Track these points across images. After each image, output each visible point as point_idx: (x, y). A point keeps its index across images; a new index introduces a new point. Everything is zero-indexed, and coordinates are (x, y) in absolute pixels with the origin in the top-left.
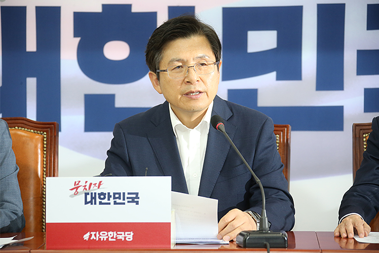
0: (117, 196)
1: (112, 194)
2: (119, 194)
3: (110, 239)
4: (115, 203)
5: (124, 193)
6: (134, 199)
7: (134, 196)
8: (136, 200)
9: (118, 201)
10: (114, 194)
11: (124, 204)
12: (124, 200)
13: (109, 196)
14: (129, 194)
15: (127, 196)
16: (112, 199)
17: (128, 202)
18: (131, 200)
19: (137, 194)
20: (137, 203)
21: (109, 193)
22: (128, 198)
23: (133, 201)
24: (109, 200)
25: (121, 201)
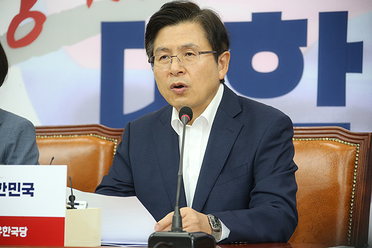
0: (12, 186)
1: (7, 185)
2: (15, 184)
3: (4, 235)
4: (11, 194)
5: (19, 184)
6: (29, 190)
7: (29, 187)
8: (31, 191)
9: (13, 192)
10: (10, 184)
11: (19, 195)
12: (19, 191)
13: (5, 187)
14: (24, 184)
15: (22, 186)
16: (7, 190)
17: (24, 193)
18: (26, 191)
19: (32, 184)
20: (32, 195)
21: (4, 184)
22: (23, 189)
23: (28, 193)
24: (4, 191)
25: (16, 192)
